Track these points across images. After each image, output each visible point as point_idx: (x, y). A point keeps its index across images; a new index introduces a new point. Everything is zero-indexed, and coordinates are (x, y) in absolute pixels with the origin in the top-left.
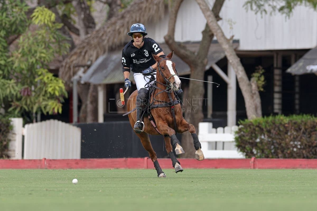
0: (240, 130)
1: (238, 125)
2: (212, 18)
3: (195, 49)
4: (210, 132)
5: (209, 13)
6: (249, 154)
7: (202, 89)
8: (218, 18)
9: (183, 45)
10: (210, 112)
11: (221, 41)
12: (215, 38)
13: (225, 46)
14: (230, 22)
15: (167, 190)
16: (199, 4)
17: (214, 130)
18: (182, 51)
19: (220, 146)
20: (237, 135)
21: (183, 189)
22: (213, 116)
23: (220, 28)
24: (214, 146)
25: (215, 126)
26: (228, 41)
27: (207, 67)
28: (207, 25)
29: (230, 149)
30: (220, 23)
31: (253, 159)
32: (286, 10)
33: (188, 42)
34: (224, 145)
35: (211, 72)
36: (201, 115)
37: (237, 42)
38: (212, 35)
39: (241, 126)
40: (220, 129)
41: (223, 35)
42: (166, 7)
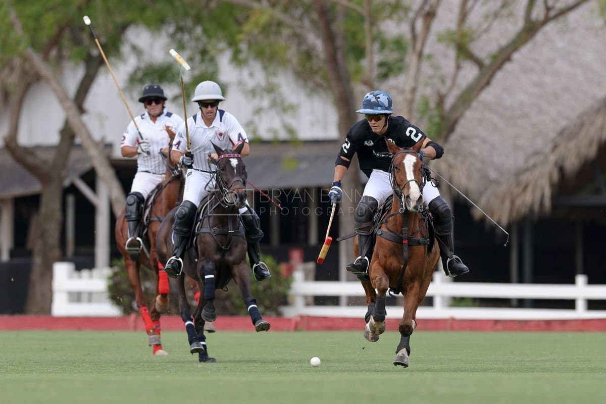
0: (115, 274)
1: (111, 265)
2: (74, 111)
3: (49, 156)
4: (70, 277)
5: (69, 104)
6: (128, 310)
7: (58, 215)
8: (81, 110)
9: (31, 151)
10: (70, 248)
11: (87, 144)
12: (78, 140)
13: (93, 152)
14: (101, 117)
15: (7, 362)
16: (55, 91)
17: (76, 274)
18: (30, 160)
19: (85, 297)
20: (111, 282)
21: (30, 360)
22: (76, 254)
23: (84, 125)
24: (76, 297)
25: (79, 268)
26: (96, 144)
27: (67, 183)
28: (67, 123)
29: (99, 301)
30: (85, 118)
31: (133, 316)
32: (181, 101)
33: (38, 147)
34: (90, 297)
35: (72, 189)
36: (57, 252)
37: (109, 146)
38: (73, 137)
39: (116, 269)
40: (85, 273)
41: (89, 136)
42: (6, 95)
